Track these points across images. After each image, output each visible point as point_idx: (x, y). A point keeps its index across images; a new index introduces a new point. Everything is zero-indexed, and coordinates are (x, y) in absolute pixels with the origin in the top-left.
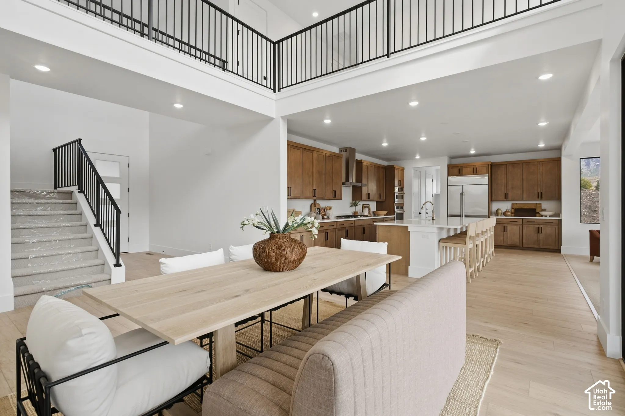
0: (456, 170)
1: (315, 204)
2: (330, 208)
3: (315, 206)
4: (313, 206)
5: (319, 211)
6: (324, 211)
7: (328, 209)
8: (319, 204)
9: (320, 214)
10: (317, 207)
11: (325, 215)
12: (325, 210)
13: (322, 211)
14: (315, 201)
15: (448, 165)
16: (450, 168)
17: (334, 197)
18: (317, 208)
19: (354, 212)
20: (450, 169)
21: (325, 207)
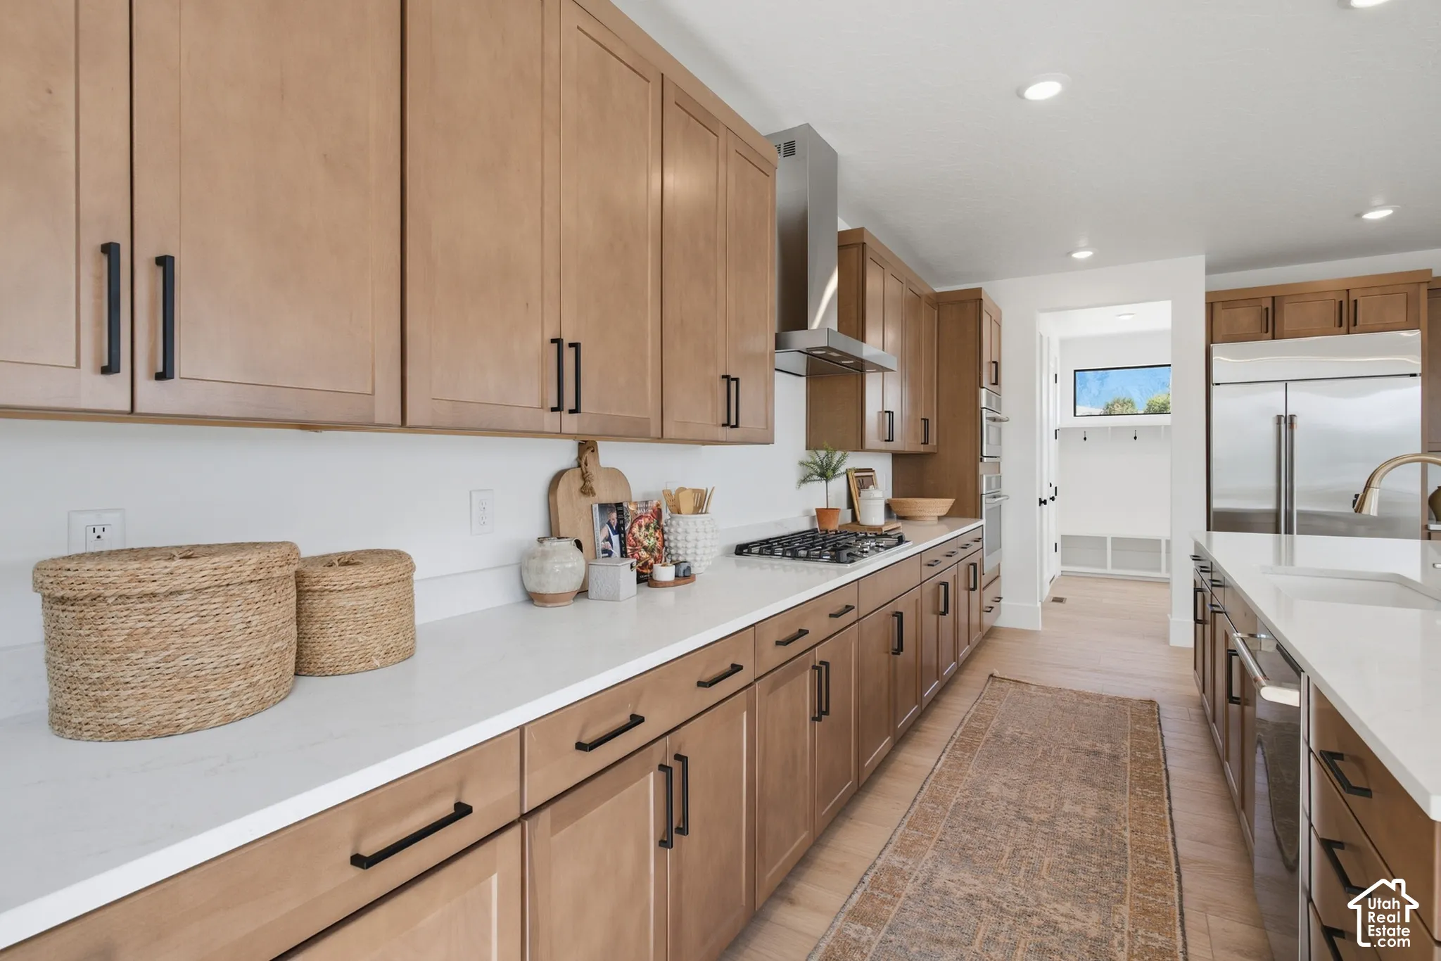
0: (1247, 318)
1: (584, 477)
2: (701, 503)
3: (586, 490)
4: (571, 485)
5: (619, 530)
6: (658, 527)
7: (687, 504)
8: (616, 476)
9: (624, 554)
10: (606, 494)
11: (663, 551)
12: (666, 515)
13: (643, 522)
14: (586, 447)
15: (1208, 294)
16: (1218, 307)
17: (727, 424)
18: (604, 507)
19: (818, 510)
20: (1221, 314)
21: (667, 494)
